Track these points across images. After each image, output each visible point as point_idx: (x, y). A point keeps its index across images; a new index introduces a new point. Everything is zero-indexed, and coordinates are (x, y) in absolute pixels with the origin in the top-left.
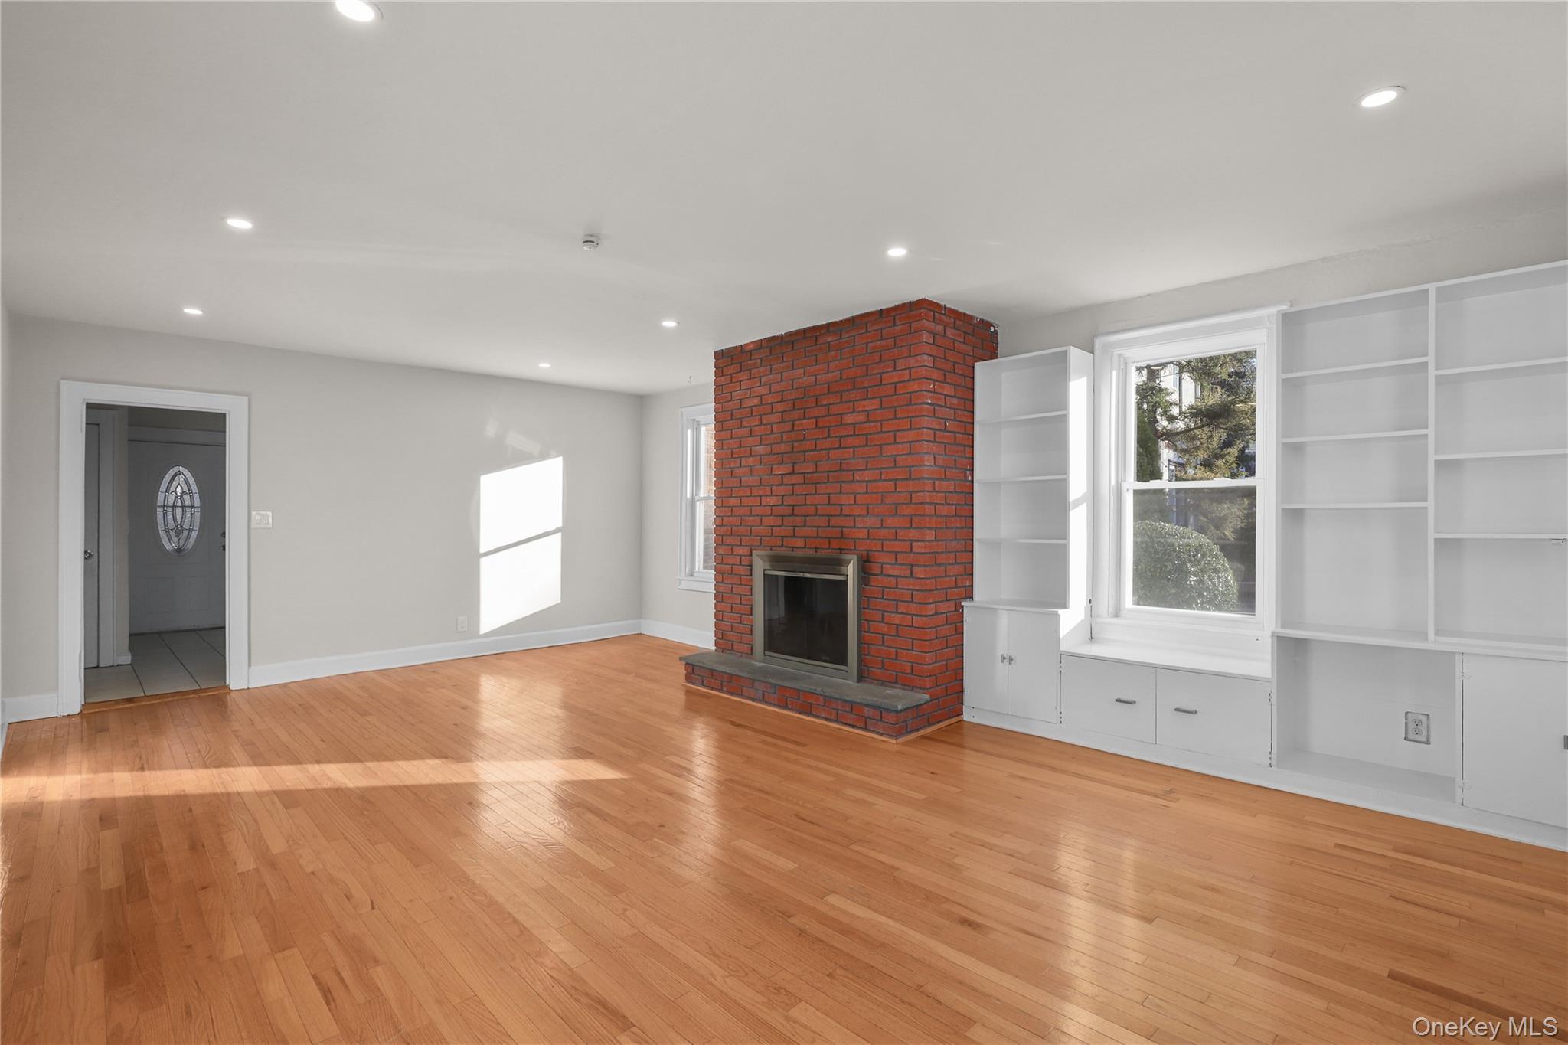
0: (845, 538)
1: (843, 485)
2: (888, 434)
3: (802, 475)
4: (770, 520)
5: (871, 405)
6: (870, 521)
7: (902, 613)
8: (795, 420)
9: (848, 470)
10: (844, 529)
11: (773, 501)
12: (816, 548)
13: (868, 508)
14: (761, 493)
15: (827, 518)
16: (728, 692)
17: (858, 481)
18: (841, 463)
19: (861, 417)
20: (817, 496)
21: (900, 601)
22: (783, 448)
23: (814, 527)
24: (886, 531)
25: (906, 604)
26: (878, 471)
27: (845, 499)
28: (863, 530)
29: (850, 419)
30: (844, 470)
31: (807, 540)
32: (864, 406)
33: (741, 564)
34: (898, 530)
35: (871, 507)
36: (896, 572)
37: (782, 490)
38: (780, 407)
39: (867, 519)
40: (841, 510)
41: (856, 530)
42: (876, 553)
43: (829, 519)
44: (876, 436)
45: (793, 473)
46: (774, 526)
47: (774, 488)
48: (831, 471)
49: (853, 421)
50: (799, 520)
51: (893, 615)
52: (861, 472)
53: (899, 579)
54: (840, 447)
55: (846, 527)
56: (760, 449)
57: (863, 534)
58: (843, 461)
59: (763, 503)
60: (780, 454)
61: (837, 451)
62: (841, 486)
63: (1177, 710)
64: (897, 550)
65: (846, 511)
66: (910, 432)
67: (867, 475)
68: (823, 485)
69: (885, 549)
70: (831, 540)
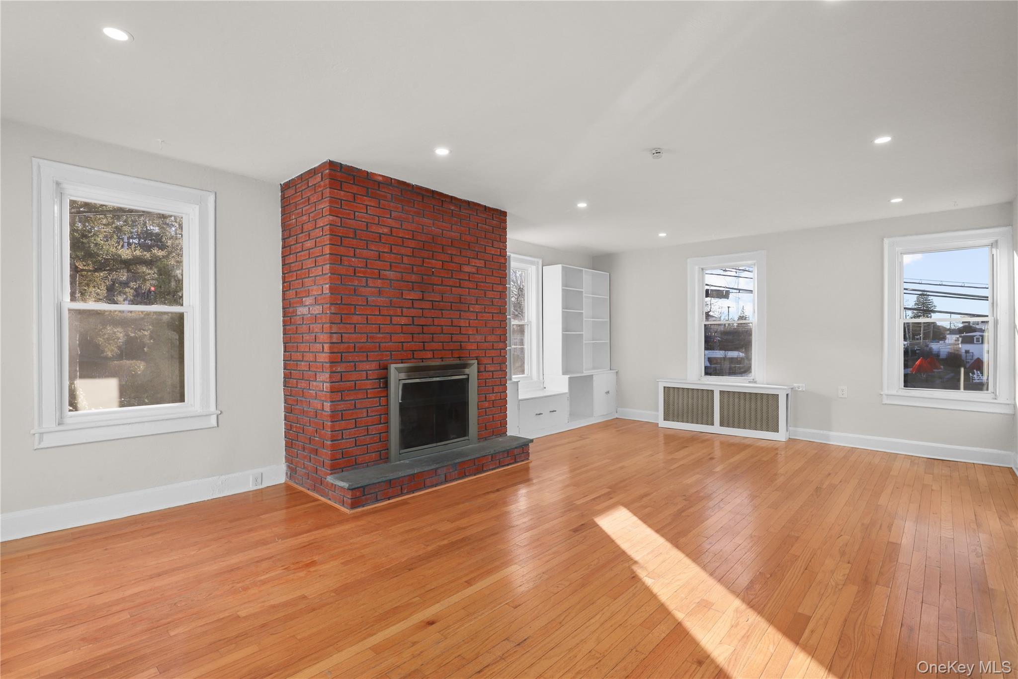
0: (463, 350)
1: (462, 313)
2: (489, 284)
3: (431, 302)
4: (402, 337)
5: (480, 263)
6: (479, 338)
7: (496, 393)
8: (425, 258)
9: (464, 303)
10: (462, 343)
11: (403, 321)
12: (442, 358)
13: (477, 329)
14: (392, 313)
15: (450, 336)
16: (408, 493)
17: (472, 311)
18: (460, 298)
19: (474, 270)
20: (442, 319)
21: (495, 386)
22: (414, 277)
23: (440, 342)
24: (488, 344)
25: (497, 387)
26: (483, 306)
27: (463, 323)
28: (473, 343)
29: (467, 269)
30: (462, 303)
31: (435, 352)
32: (475, 263)
33: (367, 379)
34: (494, 343)
35: (479, 329)
36: (492, 369)
37: (413, 312)
38: (413, 244)
39: (477, 336)
40: (460, 330)
41: (470, 344)
42: (483, 358)
43: (452, 337)
44: (482, 284)
45: (423, 299)
46: (404, 342)
47: (404, 310)
48: (453, 302)
49: (469, 271)
50: (427, 337)
51: (491, 395)
52: (474, 306)
53: (494, 373)
54: (460, 287)
55: (463, 342)
56: (390, 274)
57: (474, 347)
58: (461, 297)
59: (394, 322)
60: (411, 282)
61: (457, 289)
62: (460, 313)
63: (550, 412)
64: (493, 355)
65: (463, 331)
66: (499, 286)
67: (477, 308)
68: (448, 312)
69: (487, 355)
70: (453, 351)
